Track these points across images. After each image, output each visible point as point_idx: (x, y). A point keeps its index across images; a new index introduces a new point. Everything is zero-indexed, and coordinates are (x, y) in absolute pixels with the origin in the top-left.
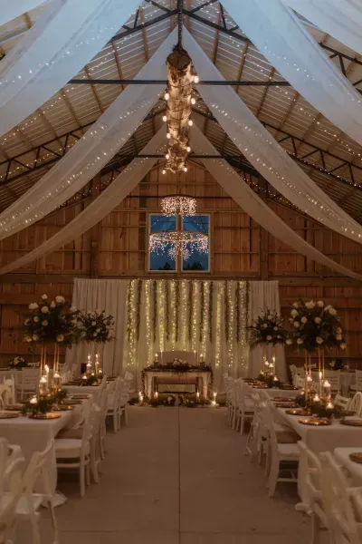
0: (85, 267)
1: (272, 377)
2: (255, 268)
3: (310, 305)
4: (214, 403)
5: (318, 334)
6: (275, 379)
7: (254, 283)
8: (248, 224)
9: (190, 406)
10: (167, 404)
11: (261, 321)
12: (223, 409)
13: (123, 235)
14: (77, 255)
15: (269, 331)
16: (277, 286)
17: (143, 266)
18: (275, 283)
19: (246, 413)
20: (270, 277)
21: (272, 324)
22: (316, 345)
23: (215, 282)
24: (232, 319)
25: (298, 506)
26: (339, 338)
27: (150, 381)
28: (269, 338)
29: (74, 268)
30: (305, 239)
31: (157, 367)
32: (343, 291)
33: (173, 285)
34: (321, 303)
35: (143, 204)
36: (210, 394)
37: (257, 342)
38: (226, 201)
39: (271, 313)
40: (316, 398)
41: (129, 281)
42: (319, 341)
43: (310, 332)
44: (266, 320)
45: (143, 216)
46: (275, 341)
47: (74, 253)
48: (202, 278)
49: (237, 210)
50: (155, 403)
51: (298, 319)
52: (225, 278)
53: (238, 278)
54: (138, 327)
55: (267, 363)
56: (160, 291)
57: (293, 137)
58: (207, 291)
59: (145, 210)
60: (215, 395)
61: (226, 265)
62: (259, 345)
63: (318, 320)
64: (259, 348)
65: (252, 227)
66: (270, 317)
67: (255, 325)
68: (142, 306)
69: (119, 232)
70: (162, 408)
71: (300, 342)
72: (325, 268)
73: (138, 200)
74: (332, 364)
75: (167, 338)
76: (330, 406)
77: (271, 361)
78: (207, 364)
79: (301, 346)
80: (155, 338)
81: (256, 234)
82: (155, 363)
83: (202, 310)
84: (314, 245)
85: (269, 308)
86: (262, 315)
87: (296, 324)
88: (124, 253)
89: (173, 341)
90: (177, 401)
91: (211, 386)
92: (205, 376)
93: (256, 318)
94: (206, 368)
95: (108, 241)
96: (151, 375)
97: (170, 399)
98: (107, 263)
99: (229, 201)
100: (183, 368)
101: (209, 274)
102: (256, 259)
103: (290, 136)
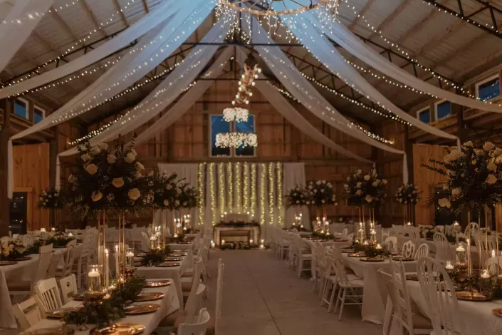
0: (164, 154)
1: (300, 226)
2: (288, 153)
3: (319, 183)
4: (262, 246)
5: (322, 198)
6: (302, 226)
7: (288, 165)
8: (282, 122)
9: (246, 248)
10: (230, 248)
11: (293, 192)
12: (269, 250)
13: (191, 130)
14: (158, 146)
15: (298, 198)
16: (303, 167)
17: (207, 154)
18: (302, 164)
19: (285, 247)
20: (299, 160)
21: (299, 193)
22: (322, 204)
23: (259, 164)
24: (272, 190)
25: (311, 279)
26: (334, 200)
27: (218, 233)
28: (298, 202)
29: (155, 155)
30: (323, 133)
31: (222, 224)
32: (349, 170)
33: (230, 167)
34: (324, 182)
35: (205, 108)
36: (259, 241)
37: (290, 205)
38: (265, 105)
39: (299, 186)
40: (322, 232)
41: (197, 165)
42: (323, 201)
43: (318, 197)
44: (296, 191)
45: (206, 117)
46: (301, 204)
47: (155, 145)
48: (250, 161)
49: (273, 112)
50: (223, 248)
51: (312, 190)
52: (267, 162)
53: (275, 161)
54: (205, 198)
55: (297, 218)
56: (221, 171)
57: (313, 66)
58: (254, 171)
59: (206, 112)
60: (262, 241)
61: (267, 152)
62: (291, 207)
63: (322, 191)
64: (292, 209)
65: (285, 124)
66: (298, 189)
67: (289, 194)
68: (207, 183)
69: (188, 128)
70: (227, 251)
71: (313, 202)
72: (337, 153)
73: (201, 105)
74: (341, 220)
75: (226, 205)
76: (328, 234)
77: (299, 216)
78: (256, 221)
79: (314, 205)
80: (218, 205)
81: (288, 129)
82: (221, 222)
83: (251, 185)
84: (329, 137)
85: (298, 183)
86: (293, 188)
87: (312, 193)
88: (193, 144)
89: (231, 207)
90: (237, 247)
91: (259, 236)
92: (255, 229)
93: (289, 190)
94: (256, 224)
95: (180, 136)
96: (219, 230)
97: (232, 245)
98: (179, 152)
99: (267, 105)
100: (241, 224)
101: (255, 158)
102: (288, 147)
103: (311, 65)
